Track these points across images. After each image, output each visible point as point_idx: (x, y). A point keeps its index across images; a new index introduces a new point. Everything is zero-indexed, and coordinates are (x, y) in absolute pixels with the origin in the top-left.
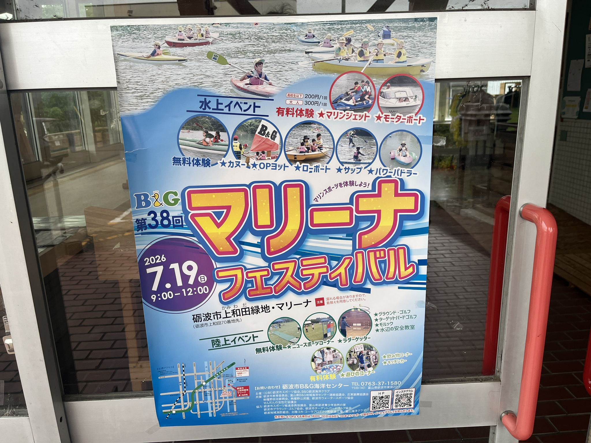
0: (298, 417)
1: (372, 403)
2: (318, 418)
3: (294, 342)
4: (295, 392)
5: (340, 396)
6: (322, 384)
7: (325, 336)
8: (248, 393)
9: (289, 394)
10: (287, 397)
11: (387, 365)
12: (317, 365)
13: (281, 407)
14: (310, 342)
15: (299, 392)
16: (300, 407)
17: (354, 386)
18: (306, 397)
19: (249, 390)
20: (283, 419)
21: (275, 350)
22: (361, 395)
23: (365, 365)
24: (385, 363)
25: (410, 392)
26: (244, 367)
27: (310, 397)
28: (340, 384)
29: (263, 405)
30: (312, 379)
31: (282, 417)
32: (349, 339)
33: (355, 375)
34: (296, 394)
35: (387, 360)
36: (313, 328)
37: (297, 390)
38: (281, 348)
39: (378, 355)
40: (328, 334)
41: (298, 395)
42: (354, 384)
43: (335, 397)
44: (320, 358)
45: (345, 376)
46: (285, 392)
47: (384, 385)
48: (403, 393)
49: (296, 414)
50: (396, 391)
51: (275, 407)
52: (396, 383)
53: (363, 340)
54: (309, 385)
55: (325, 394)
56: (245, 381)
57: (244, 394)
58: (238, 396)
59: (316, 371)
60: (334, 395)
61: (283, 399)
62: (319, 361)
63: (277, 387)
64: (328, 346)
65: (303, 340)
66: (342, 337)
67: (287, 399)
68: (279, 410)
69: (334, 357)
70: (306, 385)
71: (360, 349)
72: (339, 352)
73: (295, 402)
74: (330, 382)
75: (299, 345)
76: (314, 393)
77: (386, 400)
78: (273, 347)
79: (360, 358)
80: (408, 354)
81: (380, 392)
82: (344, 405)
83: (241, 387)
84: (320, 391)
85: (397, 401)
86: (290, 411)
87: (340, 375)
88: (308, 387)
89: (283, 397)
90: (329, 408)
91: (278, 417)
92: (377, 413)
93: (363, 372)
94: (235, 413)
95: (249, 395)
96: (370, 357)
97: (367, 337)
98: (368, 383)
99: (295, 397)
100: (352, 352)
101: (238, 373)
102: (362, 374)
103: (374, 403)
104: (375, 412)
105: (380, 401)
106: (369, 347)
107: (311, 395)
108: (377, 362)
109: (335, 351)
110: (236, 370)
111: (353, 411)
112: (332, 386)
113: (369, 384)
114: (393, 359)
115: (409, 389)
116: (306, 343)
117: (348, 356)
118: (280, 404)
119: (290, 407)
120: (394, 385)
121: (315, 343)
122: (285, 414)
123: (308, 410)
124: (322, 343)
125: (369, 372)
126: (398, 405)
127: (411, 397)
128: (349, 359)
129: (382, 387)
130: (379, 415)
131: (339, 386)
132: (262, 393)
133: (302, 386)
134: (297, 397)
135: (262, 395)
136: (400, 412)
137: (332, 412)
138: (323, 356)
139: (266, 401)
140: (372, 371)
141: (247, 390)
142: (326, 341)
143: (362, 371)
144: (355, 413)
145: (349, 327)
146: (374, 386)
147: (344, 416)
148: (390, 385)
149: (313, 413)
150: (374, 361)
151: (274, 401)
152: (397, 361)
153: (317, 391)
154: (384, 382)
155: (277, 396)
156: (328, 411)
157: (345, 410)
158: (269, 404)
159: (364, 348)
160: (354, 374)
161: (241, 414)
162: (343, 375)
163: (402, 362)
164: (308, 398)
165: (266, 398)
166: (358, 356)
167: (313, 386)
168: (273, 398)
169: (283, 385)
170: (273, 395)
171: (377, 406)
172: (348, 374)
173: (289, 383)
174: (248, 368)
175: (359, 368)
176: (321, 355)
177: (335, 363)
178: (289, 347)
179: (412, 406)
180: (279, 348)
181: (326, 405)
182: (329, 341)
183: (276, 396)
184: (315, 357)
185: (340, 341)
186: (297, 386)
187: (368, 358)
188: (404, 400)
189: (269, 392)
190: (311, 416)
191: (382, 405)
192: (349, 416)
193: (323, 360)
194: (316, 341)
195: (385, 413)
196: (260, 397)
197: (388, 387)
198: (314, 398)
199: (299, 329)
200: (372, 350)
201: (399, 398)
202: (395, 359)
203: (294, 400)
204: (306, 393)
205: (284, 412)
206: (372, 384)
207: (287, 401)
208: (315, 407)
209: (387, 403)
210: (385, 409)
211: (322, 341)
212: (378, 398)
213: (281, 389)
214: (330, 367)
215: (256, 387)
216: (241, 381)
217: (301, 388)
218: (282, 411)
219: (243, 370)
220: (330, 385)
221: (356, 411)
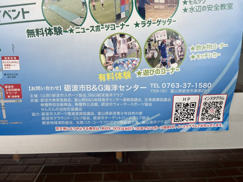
0: (84, 129)
1: (174, 112)
2: (109, 131)
3: (78, 24)
4: (80, 95)
5: (136, 102)
6: (114, 86)
7: (118, 17)
8: (19, 93)
9: (72, 98)
10: (71, 102)
11: (195, 59)
12: (107, 58)
13: (63, 116)
14: (98, 24)
15: (85, 95)
16: (86, 116)
17: (153, 88)
18: (94, 102)
19: (21, 90)
20: (66, 131)
21: (53, 33)
22: (162, 100)
23: (168, 59)
24: (193, 57)
25: (221, 100)
26: (13, 57)
27: (100, 103)
28: (136, 85)
29: (40, 112)
30: (101, 77)
31: (64, 129)
32: (148, 21)
33: (154, 73)
34: (81, 98)
35: (195, 53)
36: (103, 5)
37: (83, 93)
38: (60, 32)
39: (185, 46)
40: (122, 14)
41: (83, 100)
42: (153, 85)
43: (130, 102)
44: (111, 49)
45: (142, 75)
46: (67, 95)
47: (191, 88)
48: (212, 101)
49: (82, 126)
50: (204, 97)
51: (55, 116)
52: (205, 85)
53: (167, 23)
54: (97, 87)
55: (118, 99)
56: (15, 77)
57: (14, 95)
58: (6, 97)
59: (106, 67)
60: (128, 100)
61: (66, 104)
62: (110, 53)
63: (57, 88)
64: (122, 31)
65: (90, 21)
66: (140, 20)
67: (70, 105)
68: (61, 120)
69: (129, 48)
70: (94, 86)
71: (162, 37)
72: (136, 41)
73: (81, 109)
74: (123, 82)
75: (84, 29)
76: (104, 97)
77: (191, 109)
78: (50, 30)
79: (162, 49)
80: (222, 45)
81: (185, 97)
82: (141, 113)
83: (11, 85)
84: (111, 95)
85: (204, 112)
86: (75, 122)
87: (136, 73)
88: (96, 90)
89: (65, 102)
90: (122, 117)
91: (59, 129)
92: (180, 127)
93: (164, 69)
94: (5, 121)
95: (21, 97)
96: (174, 48)
97: (171, 20)
98: (170, 85)
99: (80, 102)
100: (152, 40)
101: (5, 65)
102: (164, 72)
103: (177, 113)
104: (177, 125)
105: (184, 110)
106: (174, 34)
107: (100, 100)
108: (183, 56)
109: (130, 39)
110: (3, 61)
111: (151, 122)
112: (126, 88)
113: (172, 86)
114: (203, 52)
115: (220, 96)
116: (93, 27)
117: (147, 47)
118: (61, 112)
119: (74, 116)
120: (203, 88)
121: (104, 27)
122: (69, 126)
123: (97, 121)
124: (113, 28)
125: (173, 69)
126: (205, 117)
127: (221, 107)
128: (148, 50)
129: (188, 91)
130: (182, 129)
131: (135, 89)
132: (38, 96)
133: (89, 88)
134: (82, 102)
135: (39, 98)
136: (207, 127)
137: (125, 122)
138: (115, 46)
139: (45, 107)
140: (176, 69)
141: (19, 90)
142: (119, 25)
143: (163, 67)
144: (154, 125)
145: (149, 4)
146: (178, 89)
147: (140, 129)
148: (198, 88)
149: (103, 124)
150: (180, 54)
151: (55, 108)
152: (208, 55)
153: (107, 95)
154: (190, 84)
155: (58, 100)
156: (121, 122)
157: (142, 120)
158: (48, 112)
159: (168, 36)
160: (153, 71)
161: (13, 123)
162: (139, 73)
163: (215, 56)
164: (96, 104)
165: (44, 103)
166: (159, 47)
167: (102, 88)
168: (52, 102)
169: (65, 85)
170: (53, 99)
171: (181, 117)
172: (146, 72)
173: (72, 83)
174: (17, 58)
175: (159, 64)
176: (113, 45)
177: (130, 56)
178: (72, 31)
179: (221, 120)
180: (58, 31)
181: (118, 113)
182: (123, 25)
183: (56, 100)
184: (105, 48)
185: (137, 25)
186: (82, 87)
187: (172, 50)
188: (213, 111)
189: (47, 95)
190: (100, 128)
191: (186, 116)
192: (147, 129)
193: (115, 52)
194: (106, 24)
195: (189, 127)
196: (36, 101)
197: (196, 91)
198: (104, 104)
199: (83, 5)
200: (178, 39)
201: (207, 108)
202: (206, 51)
203: (79, 107)
204: (94, 97)
205: (67, 123)
206: (176, 85)
207: (70, 107)
208: (105, 116)
209: (192, 114)
210: (189, 121)
211: (114, 25)
212: (182, 106)
213: (63, 92)
214: (124, 62)
215: (30, 87)
216: (9, 76)
217: (87, 90)
218: (65, 121)
219: (11, 61)
220: (124, 87)
221: (155, 122)
